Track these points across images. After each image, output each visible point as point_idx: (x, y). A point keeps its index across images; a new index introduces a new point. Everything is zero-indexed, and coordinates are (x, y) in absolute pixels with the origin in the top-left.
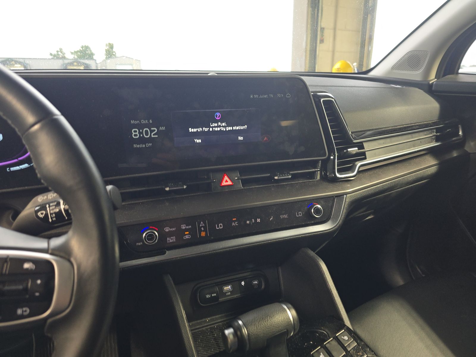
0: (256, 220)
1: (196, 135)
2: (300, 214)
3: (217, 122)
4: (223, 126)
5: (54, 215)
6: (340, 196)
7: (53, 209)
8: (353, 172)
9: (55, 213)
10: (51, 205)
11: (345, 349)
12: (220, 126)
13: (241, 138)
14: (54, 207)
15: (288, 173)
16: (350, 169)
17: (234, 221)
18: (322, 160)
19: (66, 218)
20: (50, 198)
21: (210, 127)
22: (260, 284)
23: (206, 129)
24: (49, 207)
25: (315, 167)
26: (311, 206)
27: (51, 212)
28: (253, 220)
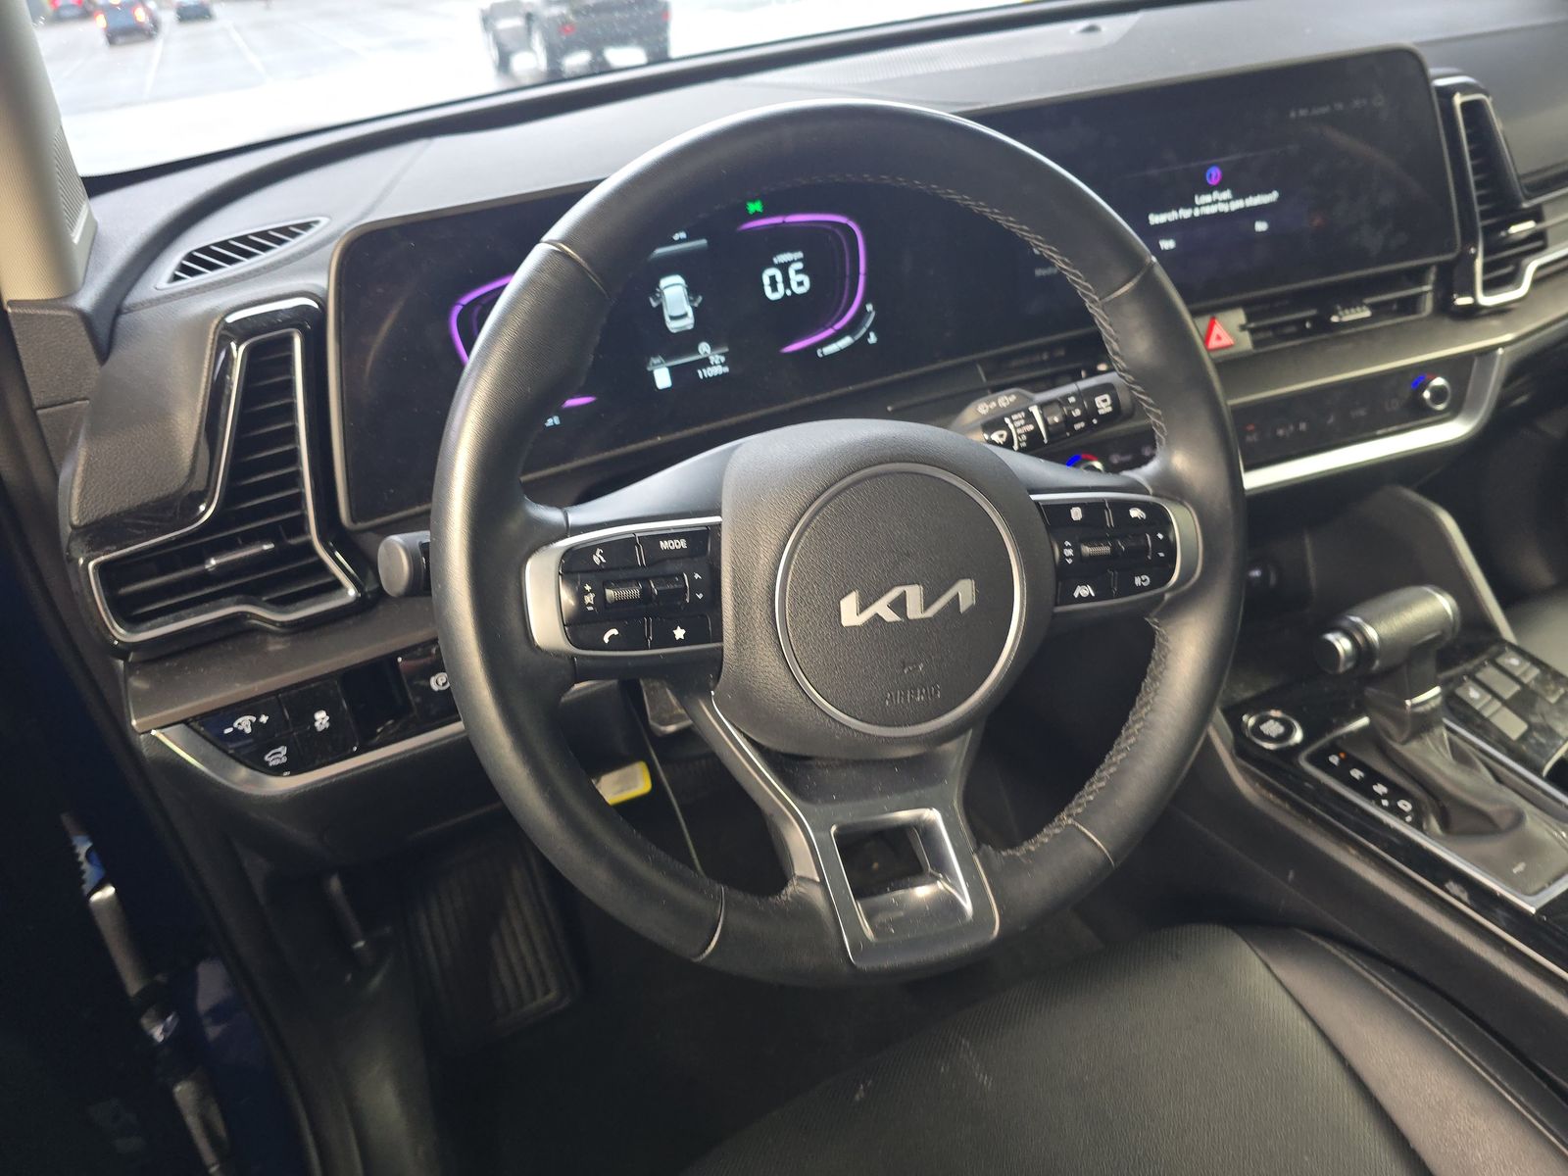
0: (1297, 426)
1: (1165, 230)
2: (1395, 405)
3: (1209, 190)
4: (1224, 201)
5: (1024, 437)
6: (1487, 353)
7: (1021, 426)
8: (1518, 286)
9: (1027, 433)
10: (1014, 417)
11: (1517, 680)
12: (1216, 202)
13: (1261, 226)
14: (1023, 422)
15: (1361, 304)
16: (1511, 279)
17: (1251, 433)
18: (1440, 265)
19: (1046, 441)
20: (1004, 405)
21: (1193, 205)
22: (1265, 577)
23: (1185, 213)
24: (1012, 421)
25: (1421, 282)
26: (1420, 385)
27: (1019, 431)
28: (1292, 428)
